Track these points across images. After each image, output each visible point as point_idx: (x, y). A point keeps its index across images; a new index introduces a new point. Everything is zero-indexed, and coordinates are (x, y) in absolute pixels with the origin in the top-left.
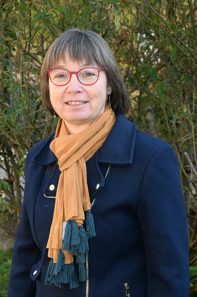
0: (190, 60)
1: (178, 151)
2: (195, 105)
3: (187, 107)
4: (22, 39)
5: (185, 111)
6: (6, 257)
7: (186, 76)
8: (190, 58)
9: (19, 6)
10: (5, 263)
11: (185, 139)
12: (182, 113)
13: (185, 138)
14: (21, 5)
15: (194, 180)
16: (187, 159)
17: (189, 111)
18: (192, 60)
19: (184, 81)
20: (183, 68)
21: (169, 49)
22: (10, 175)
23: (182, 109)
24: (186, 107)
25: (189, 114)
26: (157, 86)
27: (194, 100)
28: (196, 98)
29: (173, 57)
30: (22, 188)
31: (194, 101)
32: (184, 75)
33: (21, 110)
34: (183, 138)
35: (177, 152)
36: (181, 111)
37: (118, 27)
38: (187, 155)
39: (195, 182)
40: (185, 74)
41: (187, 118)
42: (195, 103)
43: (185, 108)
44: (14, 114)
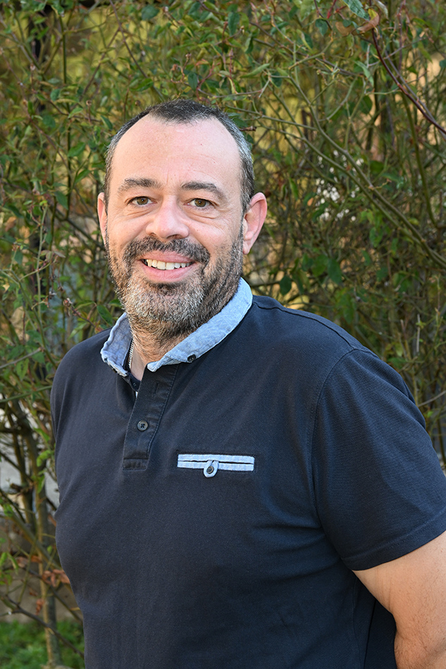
2: (422, 341)
3: (404, 346)
4: (43, 197)
5: (400, 352)
6: (24, 639)
7: (403, 275)
8: (412, 239)
9: (40, 124)
10: (22, 651)
12: (394, 357)
14: (45, 123)
17: (408, 355)
18: (415, 243)
19: (399, 286)
20: (398, 256)
21: (366, 217)
22: (25, 477)
23: (393, 349)
24: (401, 346)
25: (406, 360)
26: (340, 297)
27: (419, 329)
28: (422, 327)
29: (376, 236)
30: (52, 504)
31: (419, 333)
32: (400, 274)
36: (392, 353)
40: (401, 272)
42: (421, 337)
43: (399, 347)
44: (25, 360)
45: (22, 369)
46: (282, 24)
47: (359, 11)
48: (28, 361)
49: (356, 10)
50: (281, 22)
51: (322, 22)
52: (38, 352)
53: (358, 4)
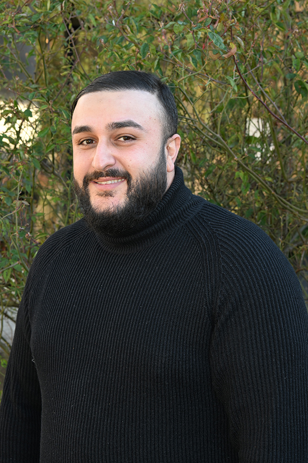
44: (9, 269)
45: (7, 275)
46: (178, 51)
47: (220, 44)
48: (10, 270)
49: (219, 44)
50: (177, 49)
51: (198, 51)
52: (17, 265)
53: (220, 40)
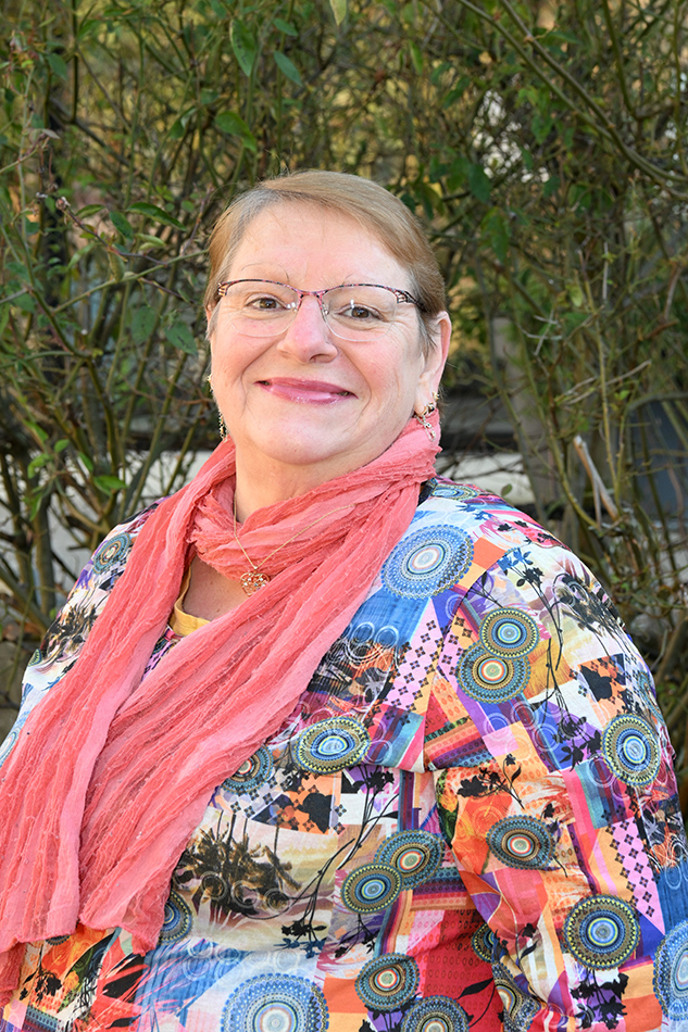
0: (596, 134)
1: (556, 436)
2: (610, 282)
3: (584, 291)
4: (26, 56)
5: (577, 301)
7: (583, 187)
8: (595, 129)
11: (576, 394)
12: (570, 310)
13: (576, 391)
15: (603, 527)
16: (583, 459)
17: (591, 304)
18: (601, 135)
19: (578, 204)
21: (525, 97)
23: (568, 299)
24: (579, 289)
25: (588, 311)
26: (488, 220)
27: (607, 264)
28: (612, 261)
29: (541, 128)
30: (60, 561)
31: (606, 270)
32: (579, 186)
33: (23, 294)
34: (570, 392)
35: (552, 437)
36: (566, 306)
37: (339, 13)
38: (580, 447)
39: (606, 534)
40: (580, 183)
41: (584, 324)
42: (609, 278)
43: (576, 292)
